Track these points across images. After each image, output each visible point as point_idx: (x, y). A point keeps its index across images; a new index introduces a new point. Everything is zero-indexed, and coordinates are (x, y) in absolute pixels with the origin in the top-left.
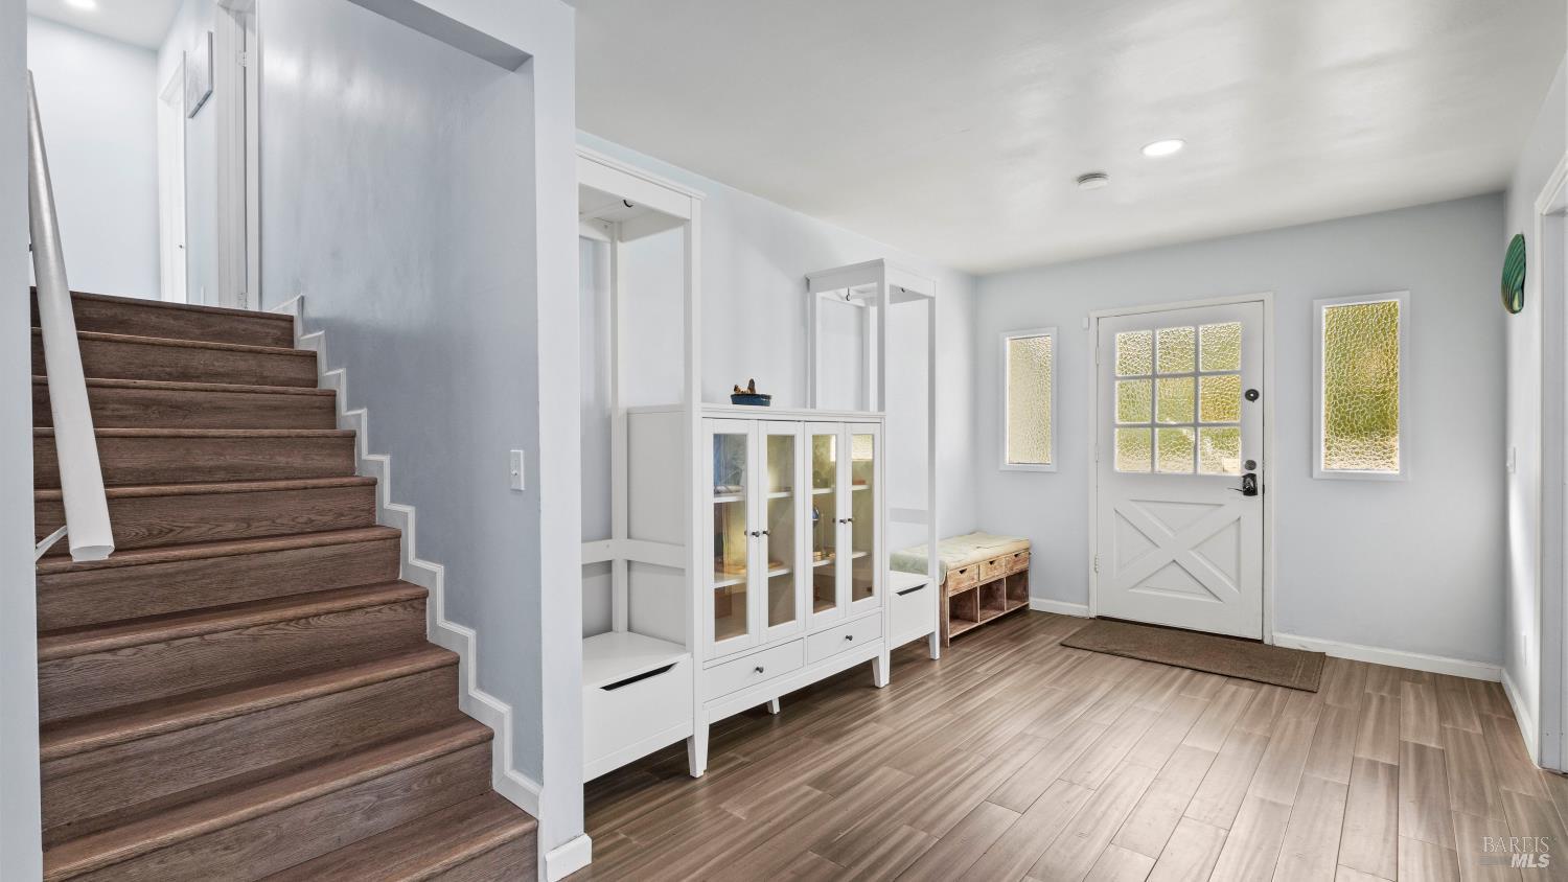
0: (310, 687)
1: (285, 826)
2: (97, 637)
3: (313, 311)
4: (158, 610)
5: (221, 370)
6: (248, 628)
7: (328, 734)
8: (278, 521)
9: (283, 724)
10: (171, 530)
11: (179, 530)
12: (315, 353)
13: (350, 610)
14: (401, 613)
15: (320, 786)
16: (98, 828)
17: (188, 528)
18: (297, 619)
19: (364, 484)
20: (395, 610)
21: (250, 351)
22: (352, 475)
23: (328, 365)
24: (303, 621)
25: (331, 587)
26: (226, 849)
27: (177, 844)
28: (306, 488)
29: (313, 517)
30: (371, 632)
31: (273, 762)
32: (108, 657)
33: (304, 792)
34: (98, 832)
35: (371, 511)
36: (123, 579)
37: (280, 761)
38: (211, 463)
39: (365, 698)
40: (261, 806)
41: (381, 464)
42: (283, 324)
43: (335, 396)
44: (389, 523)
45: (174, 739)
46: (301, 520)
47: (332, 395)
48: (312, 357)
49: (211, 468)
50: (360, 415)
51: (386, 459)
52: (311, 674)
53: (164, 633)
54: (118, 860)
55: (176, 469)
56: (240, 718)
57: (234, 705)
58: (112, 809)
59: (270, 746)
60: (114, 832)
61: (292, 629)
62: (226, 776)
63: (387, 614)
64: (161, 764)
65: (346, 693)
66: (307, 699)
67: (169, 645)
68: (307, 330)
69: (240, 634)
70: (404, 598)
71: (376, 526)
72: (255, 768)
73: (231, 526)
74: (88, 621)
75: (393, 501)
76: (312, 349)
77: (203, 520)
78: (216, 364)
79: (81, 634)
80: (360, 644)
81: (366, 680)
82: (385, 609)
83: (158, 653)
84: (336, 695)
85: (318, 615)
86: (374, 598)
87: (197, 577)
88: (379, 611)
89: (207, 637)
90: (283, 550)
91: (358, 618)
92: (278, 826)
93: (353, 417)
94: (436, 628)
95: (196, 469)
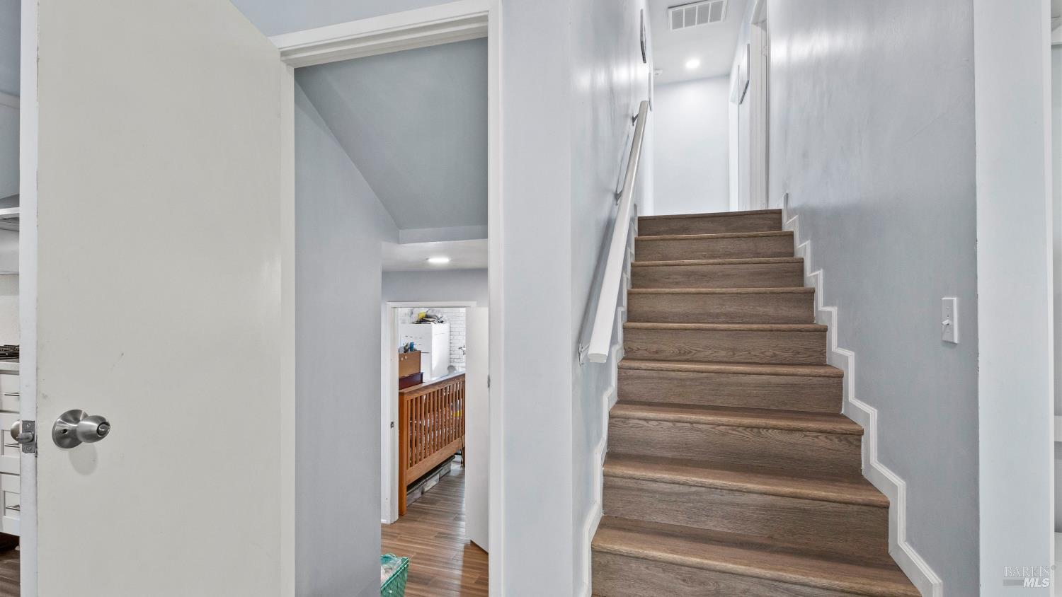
0: (752, 483)
1: (722, 585)
2: (641, 410)
3: (793, 204)
4: (677, 401)
5: (732, 251)
6: (719, 425)
7: (766, 526)
8: (753, 353)
9: (732, 504)
10: (690, 352)
11: (694, 352)
12: (792, 232)
13: (791, 430)
14: (835, 443)
15: (747, 568)
16: (625, 527)
17: (699, 351)
18: (751, 427)
19: (816, 330)
20: (831, 440)
21: (750, 237)
22: (812, 322)
23: (800, 241)
24: (755, 430)
25: (784, 408)
26: (684, 580)
27: (655, 561)
28: (771, 331)
29: (777, 353)
30: (809, 453)
31: (726, 530)
32: (644, 423)
33: (736, 566)
34: (624, 529)
35: (823, 352)
36: (660, 378)
37: (730, 531)
38: (718, 311)
39: (796, 508)
40: (706, 561)
41: (830, 313)
42: (775, 216)
43: (803, 262)
44: (835, 364)
45: (667, 488)
46: (767, 354)
47: (801, 261)
48: (790, 235)
49: (718, 314)
50: (817, 275)
51: (834, 310)
52: (759, 473)
53: (671, 416)
54: (626, 554)
55: (699, 314)
56: (704, 489)
57: (701, 478)
58: (636, 518)
59: (723, 517)
60: (631, 534)
61: (748, 434)
62: (695, 526)
63: (822, 441)
64: (660, 501)
65: (779, 498)
66: (749, 492)
67: (674, 425)
68: (789, 217)
69: (714, 428)
70: (839, 430)
71: (826, 365)
72: (714, 528)
73: (723, 353)
74: (643, 400)
75: (839, 346)
76: (791, 230)
77: (707, 347)
78: (729, 247)
79: (638, 407)
80: (799, 460)
81: (796, 493)
82: (822, 437)
83: (669, 428)
84: (771, 497)
85: (766, 428)
86: (812, 425)
87: (697, 384)
88: (817, 437)
89: (694, 425)
90: (749, 374)
91: (797, 437)
92: (716, 582)
93: (815, 277)
94: (869, 466)
95: (710, 315)
